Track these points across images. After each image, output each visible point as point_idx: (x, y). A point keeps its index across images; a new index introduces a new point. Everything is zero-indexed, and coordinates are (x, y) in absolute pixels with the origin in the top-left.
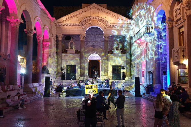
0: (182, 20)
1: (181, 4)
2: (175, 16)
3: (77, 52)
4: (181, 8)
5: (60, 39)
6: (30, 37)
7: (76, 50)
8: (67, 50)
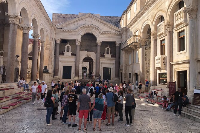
0: (164, 35)
1: (163, 22)
2: (159, 31)
3: (72, 54)
4: (163, 25)
5: (58, 42)
6: (37, 41)
7: (72, 53)
8: (64, 52)
